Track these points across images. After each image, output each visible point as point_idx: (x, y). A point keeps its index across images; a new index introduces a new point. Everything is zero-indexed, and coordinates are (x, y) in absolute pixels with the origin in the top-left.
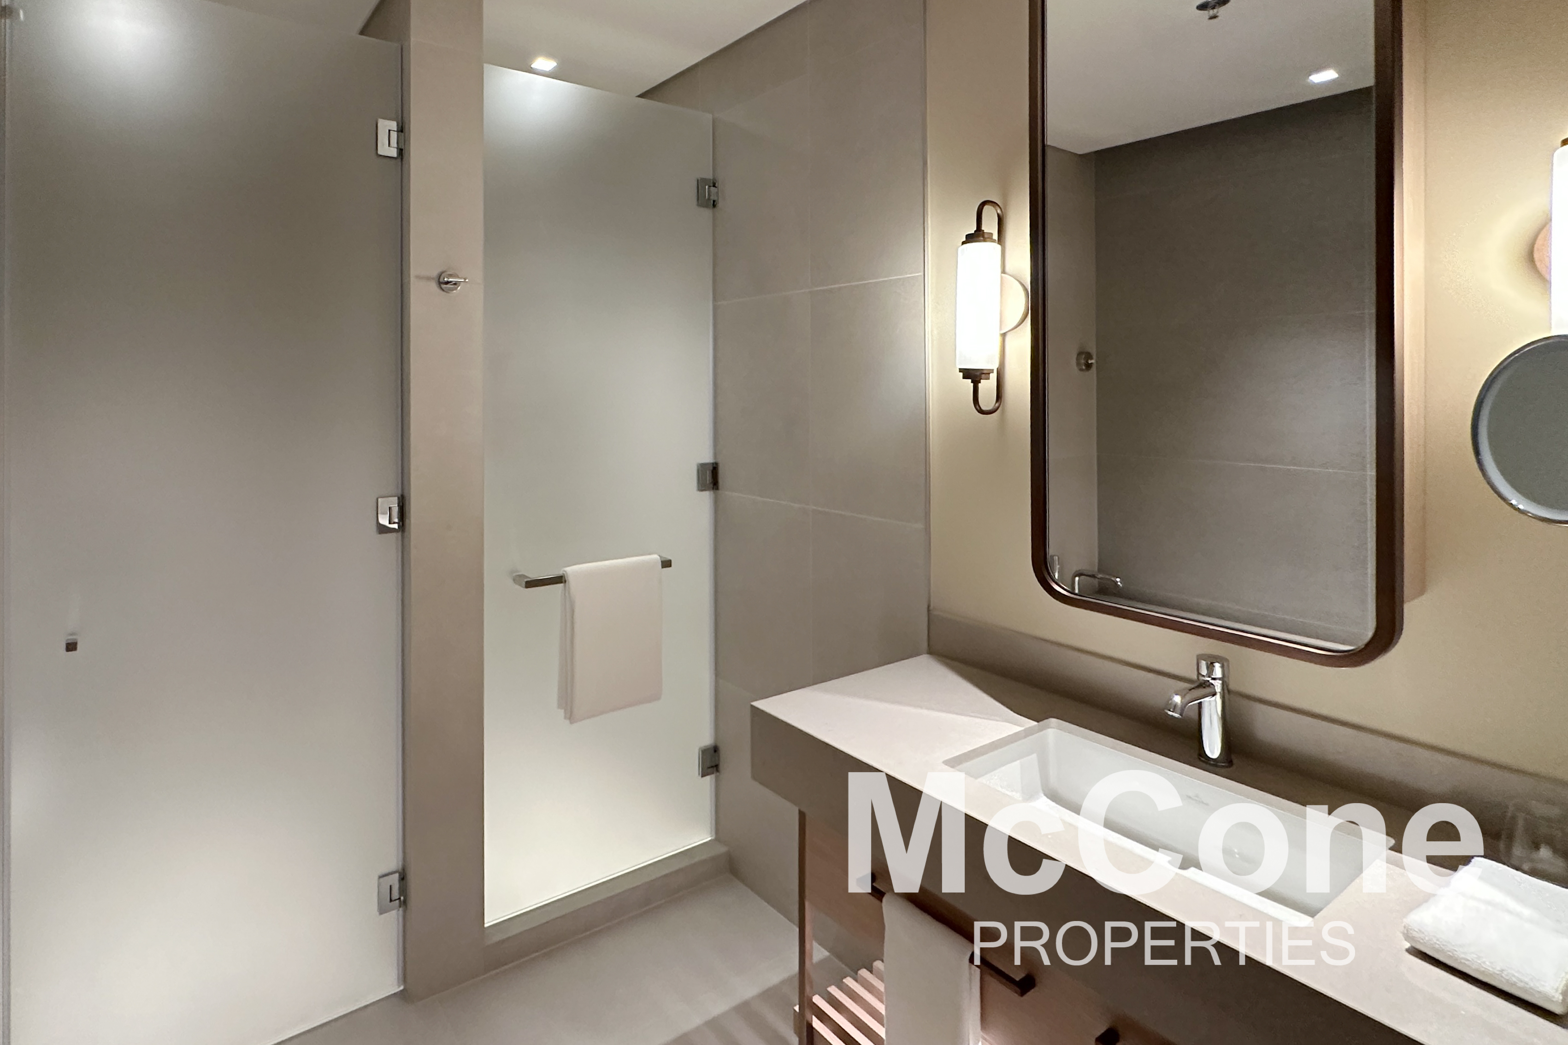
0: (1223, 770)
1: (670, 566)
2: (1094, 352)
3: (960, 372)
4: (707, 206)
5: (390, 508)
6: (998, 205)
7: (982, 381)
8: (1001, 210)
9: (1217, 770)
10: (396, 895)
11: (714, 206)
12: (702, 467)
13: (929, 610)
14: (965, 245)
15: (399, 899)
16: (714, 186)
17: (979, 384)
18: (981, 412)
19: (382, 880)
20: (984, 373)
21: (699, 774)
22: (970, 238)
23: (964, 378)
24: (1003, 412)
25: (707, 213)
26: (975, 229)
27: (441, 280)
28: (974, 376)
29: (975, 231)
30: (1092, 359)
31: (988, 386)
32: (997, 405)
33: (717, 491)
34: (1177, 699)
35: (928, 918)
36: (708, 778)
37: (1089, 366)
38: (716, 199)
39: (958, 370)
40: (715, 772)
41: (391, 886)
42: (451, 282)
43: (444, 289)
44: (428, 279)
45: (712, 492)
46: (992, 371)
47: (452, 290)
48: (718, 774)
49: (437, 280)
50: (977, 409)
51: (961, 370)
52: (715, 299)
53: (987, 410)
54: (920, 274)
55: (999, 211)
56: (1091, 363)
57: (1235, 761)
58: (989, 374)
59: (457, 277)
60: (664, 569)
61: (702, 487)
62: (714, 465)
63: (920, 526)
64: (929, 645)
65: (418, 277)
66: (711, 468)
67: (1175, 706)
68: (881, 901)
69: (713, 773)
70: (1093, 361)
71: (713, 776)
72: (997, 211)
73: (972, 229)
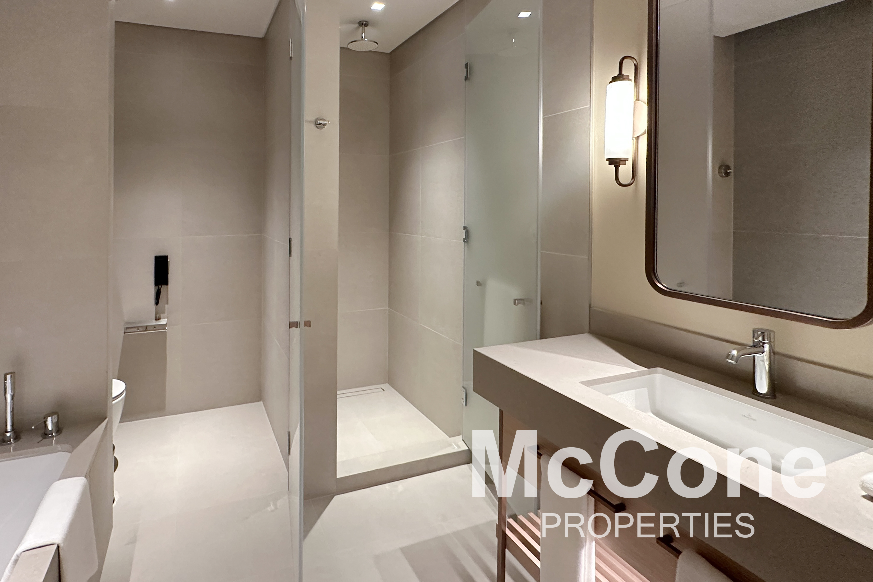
0: (769, 400)
2: (732, 165)
3: (607, 161)
6: (634, 58)
7: (621, 166)
8: (636, 61)
9: (766, 400)
13: (590, 307)
14: (611, 83)
17: (619, 168)
18: (621, 185)
20: (622, 161)
22: (614, 79)
23: (609, 164)
24: (636, 186)
26: (618, 74)
27: (317, 123)
28: (615, 162)
29: (618, 75)
30: (730, 169)
31: (625, 170)
32: (632, 181)
34: (735, 352)
37: (727, 174)
39: (606, 160)
42: (321, 123)
43: (318, 128)
44: (311, 121)
46: (627, 159)
47: (322, 128)
49: (315, 122)
50: (618, 184)
51: (607, 160)
53: (627, 184)
54: (588, 106)
55: (635, 62)
56: (730, 172)
57: (777, 395)
58: (625, 161)
59: (324, 120)
63: (585, 257)
64: (589, 328)
65: (307, 121)
67: (733, 356)
68: (540, 459)
70: (730, 171)
72: (634, 63)
73: (617, 73)
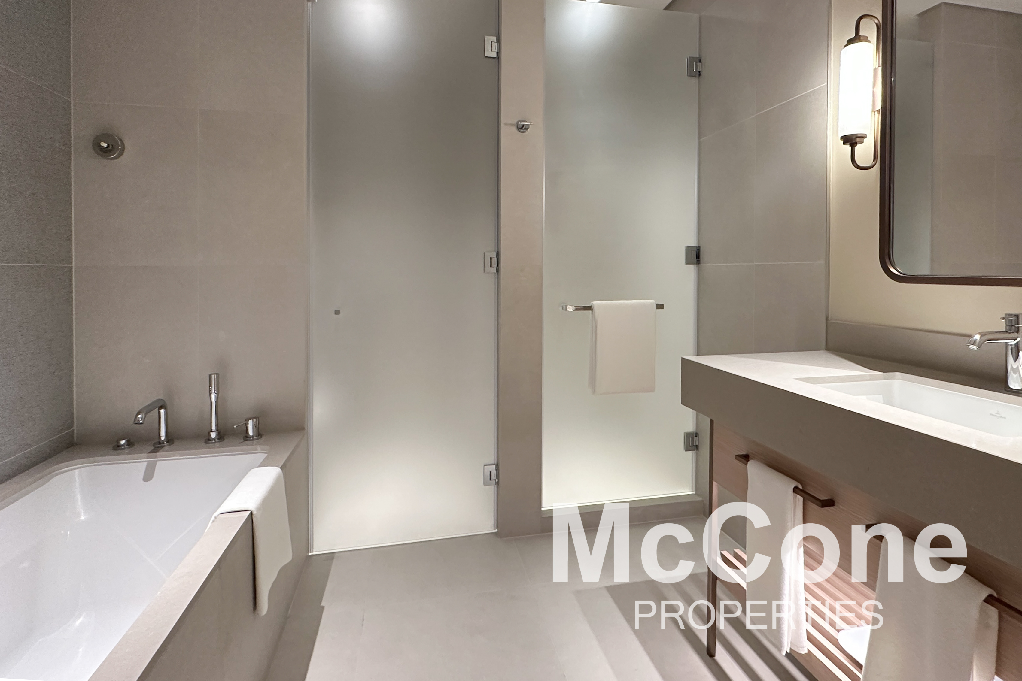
1: (663, 308)
3: (841, 139)
4: (695, 76)
5: (491, 258)
6: (876, 18)
7: (858, 145)
8: (878, 20)
9: (1016, 393)
10: (493, 477)
11: (700, 75)
12: (689, 249)
13: (827, 319)
14: (846, 47)
15: (495, 480)
16: (700, 62)
17: (856, 148)
18: (859, 167)
19: (486, 467)
20: (858, 138)
21: (684, 449)
22: (850, 42)
23: (844, 144)
25: (695, 81)
26: (854, 34)
27: (519, 126)
28: (852, 141)
29: (854, 36)
32: (874, 163)
33: (699, 265)
34: (977, 337)
35: (774, 471)
36: (690, 453)
38: (700, 70)
40: (695, 450)
41: (490, 472)
42: (524, 126)
43: (520, 131)
44: (512, 125)
45: (696, 265)
47: (524, 131)
48: (697, 451)
49: (517, 125)
50: (854, 165)
52: (700, 137)
54: (825, 84)
55: (877, 22)
58: (863, 137)
59: (527, 121)
60: (658, 310)
61: (688, 262)
62: (698, 248)
63: (822, 262)
64: (826, 345)
65: (506, 124)
66: (696, 250)
67: (975, 341)
68: (747, 464)
69: (694, 450)
71: (694, 452)
72: (875, 22)
73: (852, 35)
